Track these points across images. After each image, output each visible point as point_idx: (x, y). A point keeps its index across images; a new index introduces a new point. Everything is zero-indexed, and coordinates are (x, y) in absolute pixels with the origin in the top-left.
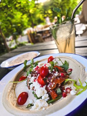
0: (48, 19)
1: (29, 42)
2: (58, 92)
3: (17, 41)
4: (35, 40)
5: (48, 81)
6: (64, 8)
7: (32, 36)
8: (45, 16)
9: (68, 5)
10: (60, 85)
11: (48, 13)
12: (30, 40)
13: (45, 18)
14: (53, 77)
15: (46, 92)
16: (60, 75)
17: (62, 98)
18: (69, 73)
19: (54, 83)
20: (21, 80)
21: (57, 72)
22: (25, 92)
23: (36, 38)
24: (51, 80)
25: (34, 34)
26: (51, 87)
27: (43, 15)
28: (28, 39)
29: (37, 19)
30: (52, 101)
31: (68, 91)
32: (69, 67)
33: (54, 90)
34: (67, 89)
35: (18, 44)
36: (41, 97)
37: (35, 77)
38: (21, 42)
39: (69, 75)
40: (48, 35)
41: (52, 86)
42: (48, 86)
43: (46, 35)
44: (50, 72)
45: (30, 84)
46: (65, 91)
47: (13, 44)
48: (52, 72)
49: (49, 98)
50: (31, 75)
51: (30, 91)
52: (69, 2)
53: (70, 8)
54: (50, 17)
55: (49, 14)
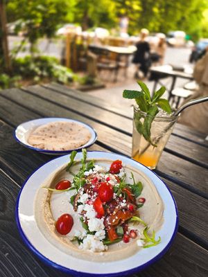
0: (125, 22)
1: (63, 63)
2: (118, 232)
3: (35, 46)
4: (79, 62)
5: (109, 212)
6: (171, 12)
7: (75, 51)
8: (123, 11)
9: (182, 11)
10: (123, 222)
11: (130, 8)
12: (67, 57)
13: (120, 16)
14: (117, 207)
15: (103, 227)
16: (128, 206)
17: (122, 242)
18: (138, 204)
19: (117, 218)
20: (60, 189)
21: (124, 201)
22: (68, 215)
23: (83, 60)
24: (115, 212)
25: (81, 47)
26: (111, 221)
27: (118, 8)
28: (63, 53)
29: (99, 10)
30: (109, 242)
31: (133, 235)
32: (142, 193)
33: (114, 227)
34: (132, 231)
35: (36, 55)
36: (95, 232)
37: (90, 196)
38: (44, 55)
39: (138, 206)
40: (112, 65)
41: (114, 221)
42: (107, 219)
43: (108, 63)
44: (115, 197)
45: (79, 204)
46: (127, 233)
47: (24, 50)
48: (118, 197)
49: (104, 237)
50: (83, 189)
51: (76, 215)
52: (188, 4)
53: (183, 18)
54: (131, 20)
55: (133, 12)
